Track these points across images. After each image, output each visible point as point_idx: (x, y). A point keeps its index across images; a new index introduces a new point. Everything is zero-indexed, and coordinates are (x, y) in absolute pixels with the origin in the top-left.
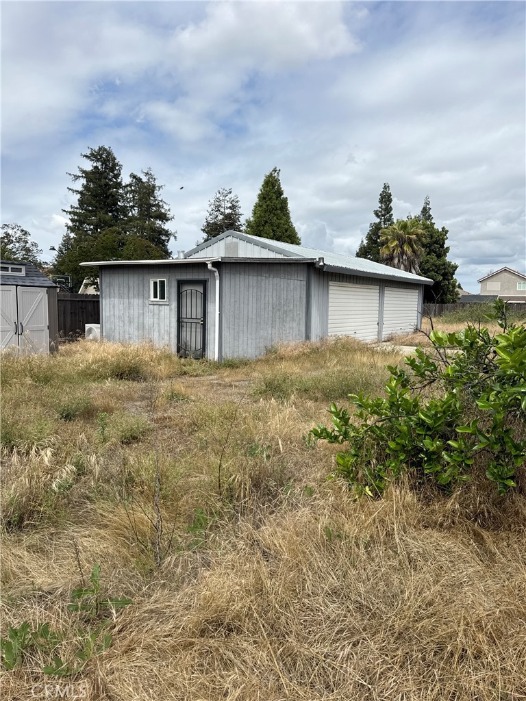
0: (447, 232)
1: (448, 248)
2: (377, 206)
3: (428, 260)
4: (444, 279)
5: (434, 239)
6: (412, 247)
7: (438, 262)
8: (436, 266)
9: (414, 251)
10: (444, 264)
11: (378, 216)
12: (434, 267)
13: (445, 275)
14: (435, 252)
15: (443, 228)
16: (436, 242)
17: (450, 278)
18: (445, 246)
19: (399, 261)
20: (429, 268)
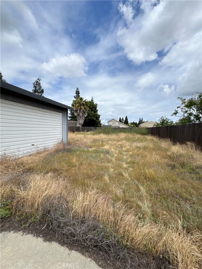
0: (97, 105)
1: (97, 110)
2: (75, 95)
3: (91, 113)
4: (96, 119)
5: (93, 106)
6: (84, 107)
7: (95, 114)
8: (94, 115)
9: (85, 108)
10: (96, 114)
11: (75, 98)
12: (93, 115)
13: (96, 118)
14: (93, 111)
15: (96, 104)
16: (93, 108)
17: (98, 119)
18: (97, 109)
19: (80, 111)
20: (91, 116)
